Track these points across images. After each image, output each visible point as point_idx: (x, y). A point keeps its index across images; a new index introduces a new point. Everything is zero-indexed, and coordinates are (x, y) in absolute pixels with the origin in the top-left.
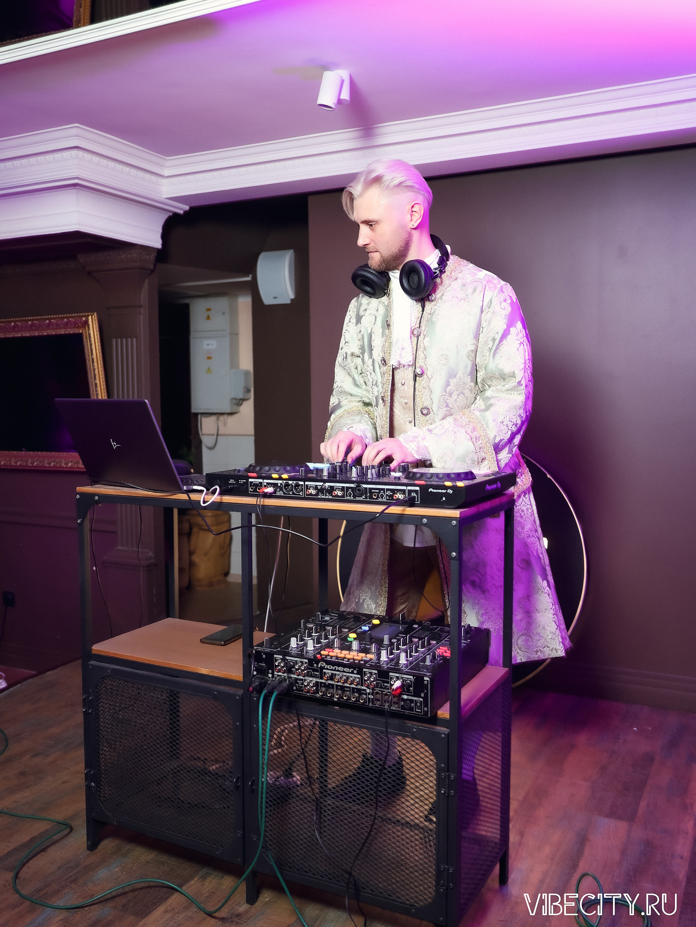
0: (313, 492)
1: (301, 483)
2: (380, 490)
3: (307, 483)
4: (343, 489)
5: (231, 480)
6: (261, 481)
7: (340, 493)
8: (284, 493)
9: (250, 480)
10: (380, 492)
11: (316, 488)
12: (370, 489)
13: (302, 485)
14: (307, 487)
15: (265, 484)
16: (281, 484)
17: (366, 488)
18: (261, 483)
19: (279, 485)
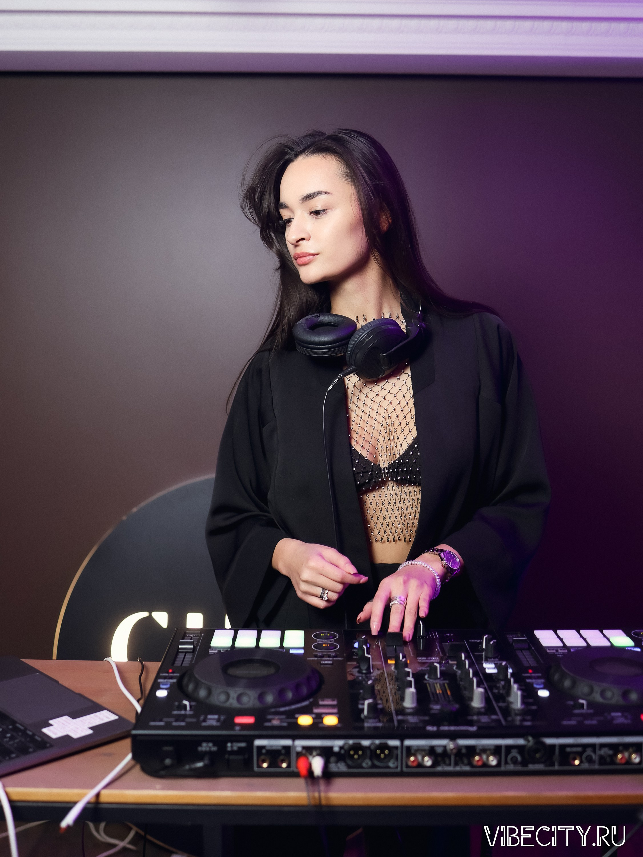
0: (428, 761)
1: (394, 743)
2: (585, 746)
3: (408, 742)
4: (497, 751)
5: (204, 744)
6: (287, 742)
7: (493, 761)
8: (349, 767)
9: (258, 742)
10: (584, 751)
11: (431, 751)
12: (563, 747)
13: (396, 748)
14: (409, 751)
15: (299, 749)
16: (341, 748)
17: (553, 746)
18: (287, 749)
19: (336, 749)
